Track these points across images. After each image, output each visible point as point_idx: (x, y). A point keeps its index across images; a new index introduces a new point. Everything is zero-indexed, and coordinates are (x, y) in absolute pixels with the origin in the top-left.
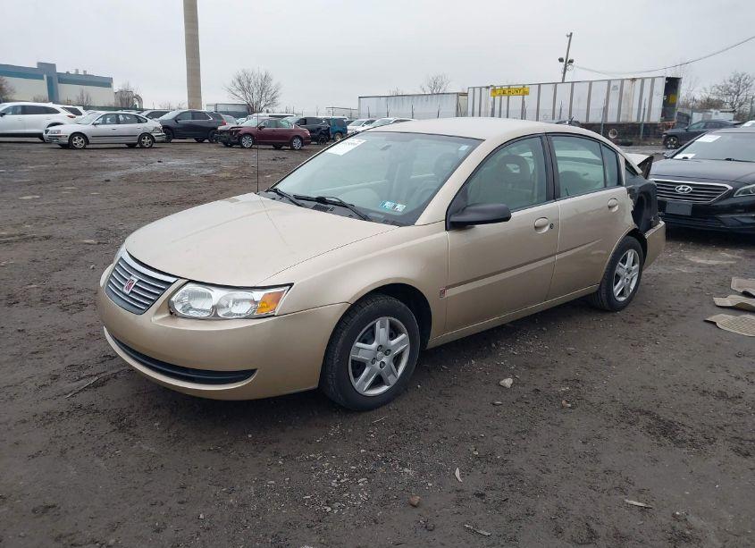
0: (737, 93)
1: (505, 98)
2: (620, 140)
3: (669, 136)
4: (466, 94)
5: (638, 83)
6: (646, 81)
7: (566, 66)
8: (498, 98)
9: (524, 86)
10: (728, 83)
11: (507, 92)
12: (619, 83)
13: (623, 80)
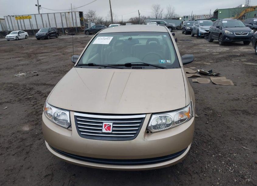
0: (92, 17)
1: (22, 20)
2: (70, 33)
3: (86, 31)
4: (4, 19)
5: (70, 13)
6: (73, 13)
7: (39, 7)
8: (19, 21)
9: (29, 15)
10: (88, 13)
11: (22, 18)
12: (64, 14)
13: (65, 13)
